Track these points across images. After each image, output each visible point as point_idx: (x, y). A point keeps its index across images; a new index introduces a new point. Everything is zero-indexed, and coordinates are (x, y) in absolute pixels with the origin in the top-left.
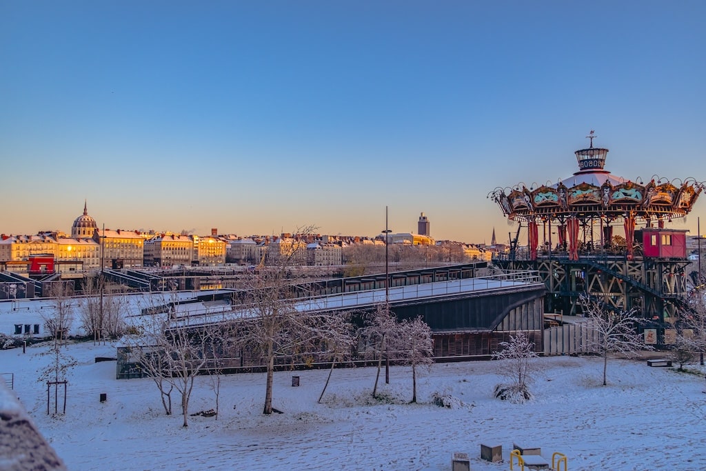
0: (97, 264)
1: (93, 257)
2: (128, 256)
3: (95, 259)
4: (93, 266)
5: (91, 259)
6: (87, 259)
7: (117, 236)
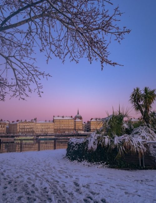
0: (53, 131)
1: (51, 128)
2: (67, 128)
3: (52, 129)
4: (51, 132)
5: (50, 129)
6: (48, 129)
7: (62, 119)
